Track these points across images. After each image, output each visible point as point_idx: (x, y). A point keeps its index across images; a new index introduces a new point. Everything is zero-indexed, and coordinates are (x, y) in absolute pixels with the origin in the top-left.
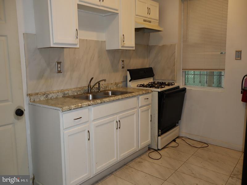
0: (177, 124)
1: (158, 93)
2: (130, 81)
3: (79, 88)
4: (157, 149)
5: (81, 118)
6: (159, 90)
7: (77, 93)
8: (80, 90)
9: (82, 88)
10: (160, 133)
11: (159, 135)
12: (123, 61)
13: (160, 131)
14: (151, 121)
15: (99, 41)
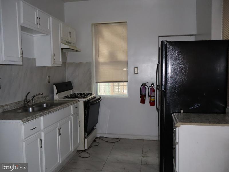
0: (95, 127)
1: (84, 102)
2: (56, 94)
3: (16, 102)
4: (84, 150)
5: (35, 128)
6: (84, 100)
7: (15, 108)
8: (17, 105)
9: (18, 103)
10: (86, 135)
11: (85, 138)
12: (49, 76)
13: (86, 133)
14: (79, 126)
15: (30, 58)
